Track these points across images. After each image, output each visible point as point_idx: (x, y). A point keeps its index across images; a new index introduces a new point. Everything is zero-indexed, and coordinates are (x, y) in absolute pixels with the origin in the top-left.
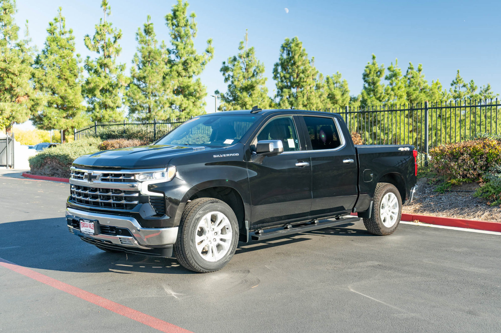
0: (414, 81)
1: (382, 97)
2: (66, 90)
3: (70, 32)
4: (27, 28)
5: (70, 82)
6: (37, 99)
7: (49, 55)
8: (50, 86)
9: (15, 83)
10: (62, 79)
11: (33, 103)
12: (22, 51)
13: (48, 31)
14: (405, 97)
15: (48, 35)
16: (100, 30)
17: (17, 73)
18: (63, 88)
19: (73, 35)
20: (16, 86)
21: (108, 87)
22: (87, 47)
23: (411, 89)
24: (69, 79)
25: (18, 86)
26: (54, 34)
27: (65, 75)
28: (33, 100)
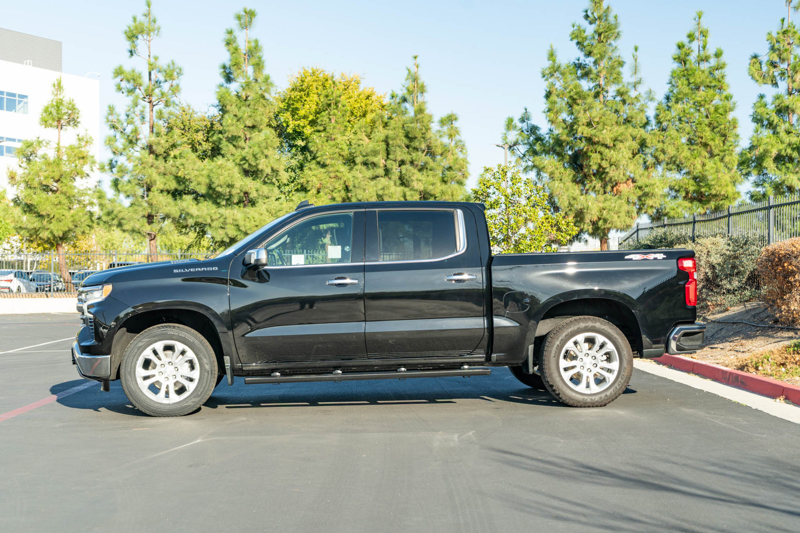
2: (704, 165)
3: (718, 55)
4: (636, 60)
5: (713, 148)
6: (646, 186)
7: (673, 103)
8: (674, 159)
9: (606, 160)
10: (697, 144)
11: (640, 193)
12: (624, 102)
13: (675, 59)
15: (675, 66)
16: (778, 42)
17: (609, 142)
18: (698, 163)
19: (724, 59)
20: (608, 165)
21: (789, 151)
22: (753, 78)
24: (711, 143)
25: (611, 165)
26: (687, 63)
27: (702, 138)
28: (640, 188)
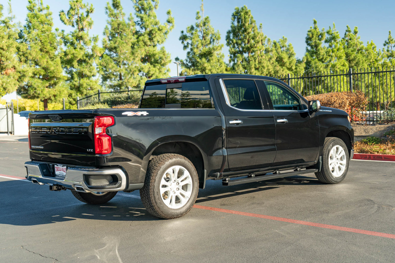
0: (352, 43)
1: (325, 58)
2: (47, 62)
3: (47, 8)
4: (11, 6)
5: (51, 54)
6: (23, 71)
7: (32, 30)
8: (34, 58)
9: (4, 57)
10: (44, 52)
11: (19, 75)
12: (8, 27)
13: (28, 8)
14: (344, 57)
15: (27, 12)
16: (74, 6)
17: (5, 48)
18: (45, 60)
19: (50, 11)
20: (5, 60)
21: (85, 58)
22: (63, 21)
23: (350, 50)
24: (50, 51)
25: (7, 60)
26: (34, 11)
27: (46, 48)
28: (19, 72)
